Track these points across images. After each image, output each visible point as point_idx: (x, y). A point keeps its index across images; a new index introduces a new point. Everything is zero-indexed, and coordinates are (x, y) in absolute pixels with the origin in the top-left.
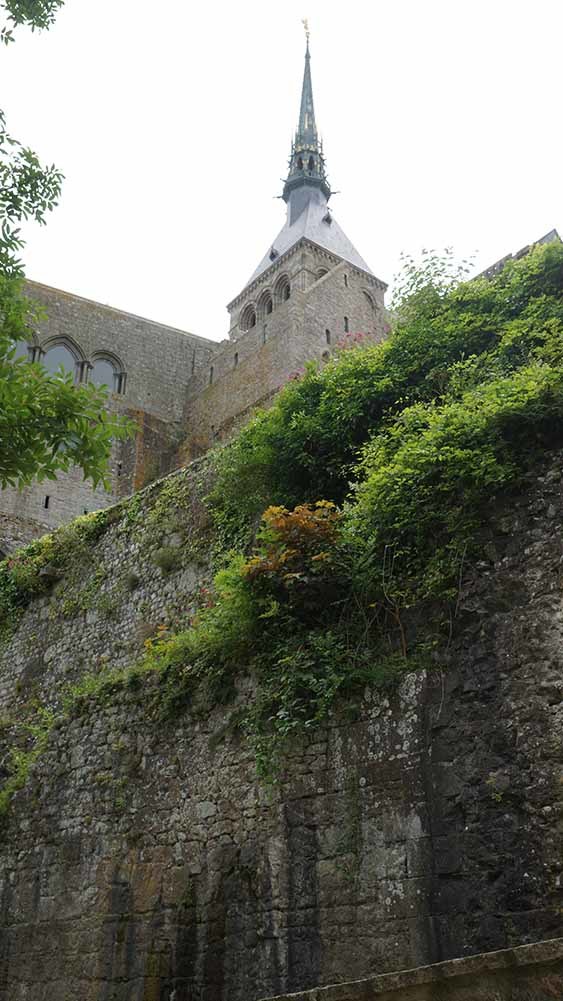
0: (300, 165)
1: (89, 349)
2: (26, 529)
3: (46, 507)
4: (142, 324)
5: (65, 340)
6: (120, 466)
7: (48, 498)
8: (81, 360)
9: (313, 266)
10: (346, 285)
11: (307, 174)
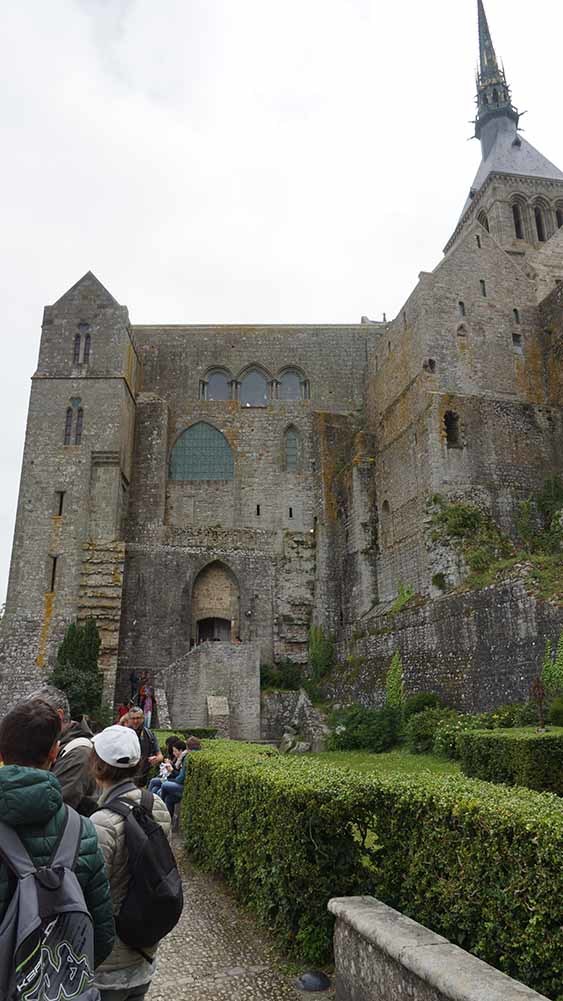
0: (486, 100)
1: (274, 369)
2: (244, 539)
3: (258, 514)
4: (318, 331)
5: (254, 367)
6: (314, 463)
7: (258, 506)
8: (270, 380)
9: (505, 195)
10: (479, 246)
11: (492, 108)
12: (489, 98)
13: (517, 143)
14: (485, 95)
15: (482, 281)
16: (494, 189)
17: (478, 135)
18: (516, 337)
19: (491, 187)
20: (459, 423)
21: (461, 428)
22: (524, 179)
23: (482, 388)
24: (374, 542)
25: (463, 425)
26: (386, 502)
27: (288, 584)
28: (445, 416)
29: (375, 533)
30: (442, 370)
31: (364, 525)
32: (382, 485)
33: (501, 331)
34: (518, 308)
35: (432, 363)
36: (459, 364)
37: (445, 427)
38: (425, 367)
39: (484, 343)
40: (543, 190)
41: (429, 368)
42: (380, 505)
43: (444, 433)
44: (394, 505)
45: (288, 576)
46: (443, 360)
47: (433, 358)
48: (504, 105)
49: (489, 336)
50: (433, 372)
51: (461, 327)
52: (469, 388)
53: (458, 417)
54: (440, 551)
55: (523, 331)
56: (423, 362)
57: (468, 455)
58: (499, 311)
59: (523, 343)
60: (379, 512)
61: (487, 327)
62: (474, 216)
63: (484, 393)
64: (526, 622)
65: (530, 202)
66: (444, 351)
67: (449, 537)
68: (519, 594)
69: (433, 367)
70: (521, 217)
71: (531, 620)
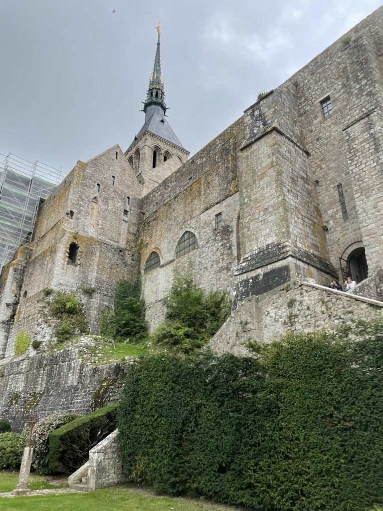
0: (152, 95)
9: (150, 144)
10: (116, 158)
11: (154, 99)
13: (162, 121)
15: (113, 177)
16: (146, 139)
17: (145, 110)
18: (126, 212)
19: (145, 137)
20: (78, 251)
21: (79, 254)
22: (161, 139)
23: (100, 234)
24: (12, 317)
25: (80, 252)
28: (71, 245)
29: (14, 311)
30: (77, 219)
31: (8, 305)
33: (118, 206)
34: (130, 197)
35: (72, 213)
36: (89, 217)
37: (68, 250)
38: (67, 214)
39: (107, 210)
40: (170, 149)
41: (69, 215)
42: (22, 293)
43: (67, 254)
44: (29, 295)
46: (79, 213)
47: (73, 210)
48: (160, 101)
49: (110, 207)
50: (72, 219)
51: (95, 198)
52: (92, 232)
53: (79, 247)
54: (43, 326)
55: (131, 209)
56: (66, 211)
57: (79, 270)
58: (119, 195)
59: (129, 216)
60: (21, 298)
61: (110, 202)
62: (134, 150)
63: (100, 238)
64: (73, 375)
65: (162, 152)
66: (81, 208)
67: (50, 318)
68: (74, 357)
69: (72, 215)
70: (157, 158)
71: (76, 374)
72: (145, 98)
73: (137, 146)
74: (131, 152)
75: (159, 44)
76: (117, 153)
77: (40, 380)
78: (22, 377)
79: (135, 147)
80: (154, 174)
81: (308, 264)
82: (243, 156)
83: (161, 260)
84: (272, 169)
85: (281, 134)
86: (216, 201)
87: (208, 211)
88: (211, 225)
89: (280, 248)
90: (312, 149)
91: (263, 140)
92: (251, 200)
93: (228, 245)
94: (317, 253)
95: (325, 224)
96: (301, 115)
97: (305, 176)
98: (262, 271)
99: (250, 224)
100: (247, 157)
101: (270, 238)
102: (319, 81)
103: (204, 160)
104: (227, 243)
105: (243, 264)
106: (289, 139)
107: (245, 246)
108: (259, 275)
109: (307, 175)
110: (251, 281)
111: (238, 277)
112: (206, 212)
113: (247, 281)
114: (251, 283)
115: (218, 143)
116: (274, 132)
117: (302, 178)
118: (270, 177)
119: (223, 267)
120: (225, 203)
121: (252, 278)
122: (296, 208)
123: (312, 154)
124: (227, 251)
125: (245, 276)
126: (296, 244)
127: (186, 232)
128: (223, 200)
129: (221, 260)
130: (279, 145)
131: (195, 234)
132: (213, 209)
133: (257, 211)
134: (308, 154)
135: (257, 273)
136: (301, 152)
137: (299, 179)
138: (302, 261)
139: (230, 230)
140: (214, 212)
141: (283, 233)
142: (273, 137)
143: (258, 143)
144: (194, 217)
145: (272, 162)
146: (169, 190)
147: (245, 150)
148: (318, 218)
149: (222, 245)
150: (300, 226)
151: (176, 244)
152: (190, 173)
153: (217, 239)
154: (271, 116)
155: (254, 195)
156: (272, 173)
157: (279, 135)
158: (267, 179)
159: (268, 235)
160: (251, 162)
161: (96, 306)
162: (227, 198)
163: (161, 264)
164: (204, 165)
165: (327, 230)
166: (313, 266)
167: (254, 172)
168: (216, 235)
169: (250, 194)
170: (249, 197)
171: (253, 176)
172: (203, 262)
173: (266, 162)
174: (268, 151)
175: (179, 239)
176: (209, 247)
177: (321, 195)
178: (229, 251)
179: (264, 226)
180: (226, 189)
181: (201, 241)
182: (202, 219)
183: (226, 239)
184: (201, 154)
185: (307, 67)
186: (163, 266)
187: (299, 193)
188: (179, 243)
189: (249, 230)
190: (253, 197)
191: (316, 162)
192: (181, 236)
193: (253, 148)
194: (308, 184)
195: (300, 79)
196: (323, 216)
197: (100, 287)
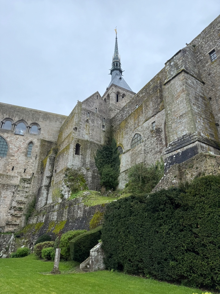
1: (29, 123)
3: (13, 170)
4: (47, 114)
5: (22, 121)
6: (37, 155)
8: (27, 126)
9: (115, 91)
10: (97, 98)
11: (116, 68)
12: (115, 65)
13: (121, 78)
14: (114, 64)
15: (96, 108)
16: (112, 89)
17: (111, 74)
18: (103, 126)
19: (112, 88)
20: (80, 147)
21: (81, 149)
22: (121, 88)
23: (91, 138)
24: (50, 183)
26: (56, 170)
27: (17, 195)
28: (76, 145)
29: (51, 180)
30: (79, 131)
31: (48, 177)
32: (55, 164)
33: (99, 123)
34: (105, 118)
35: (76, 128)
36: (85, 130)
37: (75, 147)
38: (74, 129)
39: (94, 126)
40: (125, 92)
41: (75, 130)
42: (54, 171)
43: (75, 150)
44: (58, 172)
45: (18, 193)
46: (80, 128)
47: (77, 127)
48: (119, 68)
49: (95, 124)
50: (76, 131)
51: (88, 120)
52: (86, 137)
53: (80, 146)
54: (64, 187)
55: (106, 125)
56: (73, 128)
57: (81, 158)
58: (100, 118)
59: (105, 128)
60: (54, 173)
61: (95, 122)
62: (106, 95)
63: (91, 140)
64: (80, 211)
65: (121, 95)
66: (81, 126)
67: (68, 182)
68: (80, 202)
69: (76, 130)
70: (119, 98)
71: (82, 211)
72: (111, 67)
73: (108, 93)
74: (105, 96)
75: (116, 38)
76: (97, 96)
77: (64, 214)
78: (56, 213)
79: (107, 94)
80: (117, 105)
81: (208, 145)
82: (166, 88)
83: (123, 150)
84: (183, 93)
85: (188, 73)
86: (152, 116)
87: (147, 121)
88: (149, 129)
89: (191, 137)
90: (206, 80)
91: (177, 77)
92: (172, 112)
93: (160, 139)
94: (213, 139)
95: (217, 122)
96: (198, 63)
97: (203, 96)
98: (180, 151)
99: (172, 125)
100: (168, 88)
101: (185, 132)
102: (208, 42)
103: (144, 94)
104: (159, 138)
105: (169, 148)
106: (192, 76)
107: (170, 137)
108: (179, 153)
109: (204, 95)
110: (174, 156)
111: (167, 155)
112: (146, 122)
113: (172, 157)
114: (175, 158)
115: (151, 84)
116: (183, 72)
117: (201, 97)
118: (182, 97)
119: (158, 151)
120: (157, 116)
121: (175, 155)
122: (199, 113)
123: (206, 83)
124: (159, 142)
125: (171, 154)
126: (200, 134)
127: (136, 134)
128: (156, 114)
129: (156, 147)
130: (186, 79)
131: (141, 134)
132: (150, 120)
133: (176, 117)
134: (204, 83)
135: (178, 152)
136: (199, 82)
137: (199, 97)
138: (205, 143)
139: (161, 130)
140: (151, 121)
141: (192, 128)
142: (182, 75)
143: (174, 79)
144: (140, 126)
145: (183, 89)
146: (126, 112)
147: (167, 84)
148: (212, 119)
149: (156, 139)
150: (202, 124)
151: (131, 141)
152: (136, 102)
153: (153, 136)
154: (180, 64)
155: (173, 108)
156: (183, 95)
157: (186, 73)
158: (181, 99)
159: (183, 130)
160: (170, 90)
161: (91, 176)
162: (158, 113)
163: (124, 152)
164: (144, 97)
165: (218, 125)
166: (211, 146)
167: (173, 96)
168: (153, 134)
169: (171, 108)
170: (170, 110)
171: (172, 98)
172: (146, 149)
173: (179, 89)
174: (180, 83)
175: (132, 138)
176: (149, 141)
177: (213, 106)
178: (161, 142)
179: (180, 125)
180: (157, 108)
181: (144, 138)
182: (144, 126)
183: (158, 136)
184: (142, 91)
185: (200, 35)
186: (124, 153)
187: (200, 106)
188: (132, 140)
189: (172, 128)
190: (173, 110)
191: (209, 87)
192: (133, 136)
193: (171, 83)
194: (205, 100)
195: (196, 42)
196: (215, 117)
197: (92, 166)
